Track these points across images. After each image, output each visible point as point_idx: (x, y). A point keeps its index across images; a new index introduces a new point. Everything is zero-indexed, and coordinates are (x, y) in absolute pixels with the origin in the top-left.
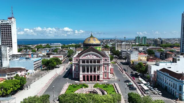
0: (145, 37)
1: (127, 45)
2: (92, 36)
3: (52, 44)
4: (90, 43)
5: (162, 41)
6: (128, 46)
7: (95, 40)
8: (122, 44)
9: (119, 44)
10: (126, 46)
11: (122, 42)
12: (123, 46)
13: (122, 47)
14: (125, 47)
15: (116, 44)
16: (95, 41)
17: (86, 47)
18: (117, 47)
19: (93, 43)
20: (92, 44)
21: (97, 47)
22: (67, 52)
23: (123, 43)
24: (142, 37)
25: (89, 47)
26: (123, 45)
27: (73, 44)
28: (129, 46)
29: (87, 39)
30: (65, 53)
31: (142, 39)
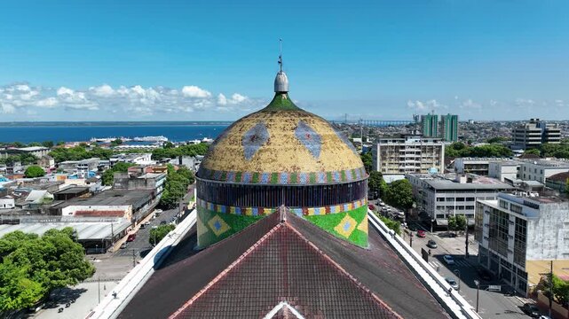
0: (454, 118)
1: (424, 149)
2: (279, 104)
3: (136, 139)
4: (268, 169)
5: (546, 131)
6: (428, 155)
7: (318, 138)
8: (403, 147)
9: (391, 144)
10: (423, 155)
11: (403, 137)
12: (407, 156)
13: (402, 159)
14: (417, 159)
15: (379, 145)
16: (315, 153)
17: (220, 208)
18: (383, 158)
19: (294, 176)
20: (283, 181)
21: (336, 209)
22: (161, 182)
23: (410, 142)
24: (443, 117)
25: (250, 211)
26: (406, 150)
27: (205, 139)
28: (434, 155)
29: (235, 133)
30: (149, 188)
31: (442, 123)
